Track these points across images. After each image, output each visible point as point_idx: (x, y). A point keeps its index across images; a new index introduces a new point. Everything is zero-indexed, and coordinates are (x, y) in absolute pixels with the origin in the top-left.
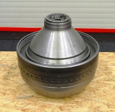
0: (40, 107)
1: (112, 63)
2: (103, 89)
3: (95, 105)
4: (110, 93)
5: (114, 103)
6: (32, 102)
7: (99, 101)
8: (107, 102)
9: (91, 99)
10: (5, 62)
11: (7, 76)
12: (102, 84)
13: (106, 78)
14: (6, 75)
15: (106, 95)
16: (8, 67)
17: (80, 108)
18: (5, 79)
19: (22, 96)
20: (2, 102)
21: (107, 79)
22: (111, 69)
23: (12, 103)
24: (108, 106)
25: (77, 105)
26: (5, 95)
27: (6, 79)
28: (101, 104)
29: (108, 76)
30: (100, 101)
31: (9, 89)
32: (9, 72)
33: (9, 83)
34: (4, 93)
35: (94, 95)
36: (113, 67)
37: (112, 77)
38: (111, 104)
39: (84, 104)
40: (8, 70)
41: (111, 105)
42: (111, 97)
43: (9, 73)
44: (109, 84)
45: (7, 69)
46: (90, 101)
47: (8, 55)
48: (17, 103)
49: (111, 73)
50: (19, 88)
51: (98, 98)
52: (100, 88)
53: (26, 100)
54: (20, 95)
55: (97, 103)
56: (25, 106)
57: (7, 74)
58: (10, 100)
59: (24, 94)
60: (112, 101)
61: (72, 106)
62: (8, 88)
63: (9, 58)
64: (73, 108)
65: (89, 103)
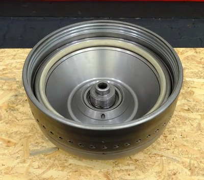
0: (70, 174)
1: (192, 72)
2: (180, 130)
3: (167, 169)
4: (193, 139)
5: (201, 162)
6: (56, 162)
7: (174, 158)
8: (188, 160)
9: (160, 153)
10: (10, 73)
11: (14, 103)
12: (177, 119)
13: (184, 104)
14: (12, 101)
15: (185, 143)
16: (15, 82)
17: (142, 176)
18: (10, 109)
19: (39, 148)
20: (4, 163)
21: (186, 108)
22: (192, 85)
23: (21, 165)
24: (190, 169)
25: (136, 168)
26: (9, 146)
27: (12, 110)
28: (178, 165)
29: (188, 100)
30: (177, 159)
31: (16, 133)
32: (17, 93)
33: (16, 119)
34: (9, 142)
35: (165, 145)
36: (196, 80)
37: (194, 103)
38: (196, 165)
39: (148, 165)
40: (16, 90)
41: (196, 167)
42: (196, 149)
43: (16, 96)
44: (190, 119)
45: (13, 88)
46: (159, 158)
47: (15, 55)
48: (30, 165)
49: (192, 93)
50: (34, 129)
51: (172, 151)
52: (174, 129)
53: (46, 158)
54: (36, 146)
55: (171, 164)
56: (44, 173)
57: (13, 99)
58: (18, 157)
59: (43, 143)
60: (197, 158)
61: (127, 170)
62: (15, 130)
63: (17, 62)
64: (129, 175)
65: (157, 164)
